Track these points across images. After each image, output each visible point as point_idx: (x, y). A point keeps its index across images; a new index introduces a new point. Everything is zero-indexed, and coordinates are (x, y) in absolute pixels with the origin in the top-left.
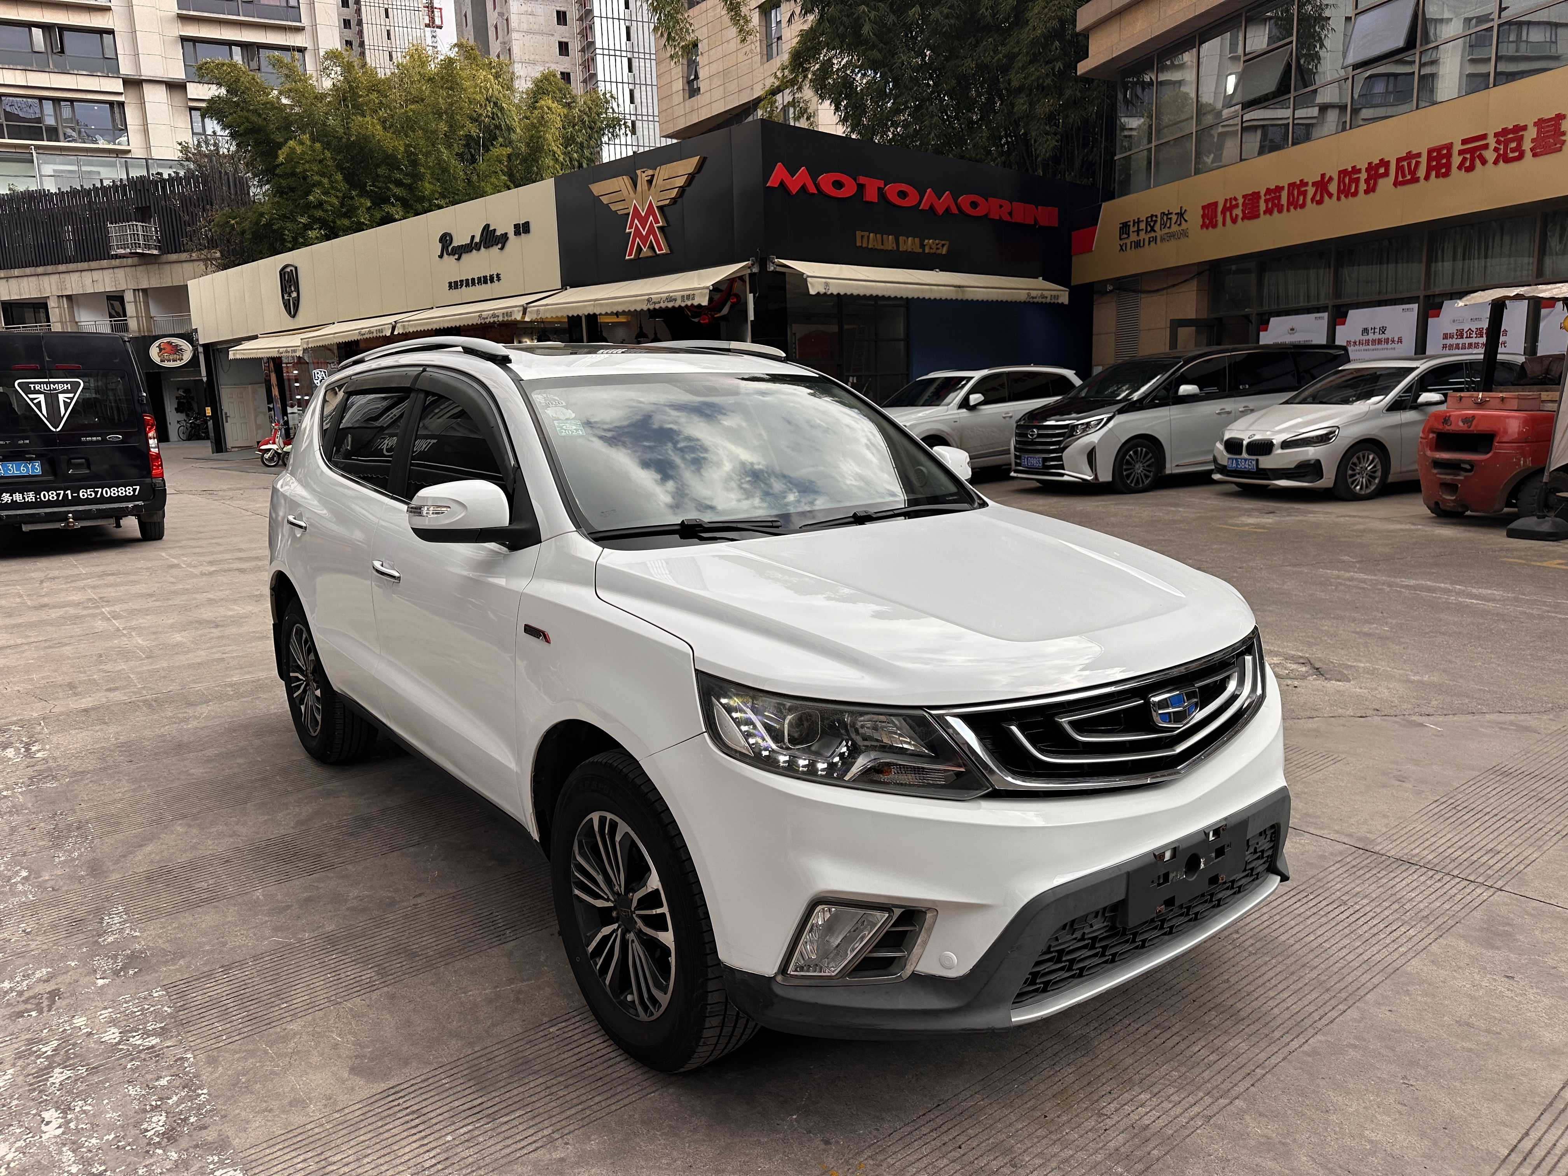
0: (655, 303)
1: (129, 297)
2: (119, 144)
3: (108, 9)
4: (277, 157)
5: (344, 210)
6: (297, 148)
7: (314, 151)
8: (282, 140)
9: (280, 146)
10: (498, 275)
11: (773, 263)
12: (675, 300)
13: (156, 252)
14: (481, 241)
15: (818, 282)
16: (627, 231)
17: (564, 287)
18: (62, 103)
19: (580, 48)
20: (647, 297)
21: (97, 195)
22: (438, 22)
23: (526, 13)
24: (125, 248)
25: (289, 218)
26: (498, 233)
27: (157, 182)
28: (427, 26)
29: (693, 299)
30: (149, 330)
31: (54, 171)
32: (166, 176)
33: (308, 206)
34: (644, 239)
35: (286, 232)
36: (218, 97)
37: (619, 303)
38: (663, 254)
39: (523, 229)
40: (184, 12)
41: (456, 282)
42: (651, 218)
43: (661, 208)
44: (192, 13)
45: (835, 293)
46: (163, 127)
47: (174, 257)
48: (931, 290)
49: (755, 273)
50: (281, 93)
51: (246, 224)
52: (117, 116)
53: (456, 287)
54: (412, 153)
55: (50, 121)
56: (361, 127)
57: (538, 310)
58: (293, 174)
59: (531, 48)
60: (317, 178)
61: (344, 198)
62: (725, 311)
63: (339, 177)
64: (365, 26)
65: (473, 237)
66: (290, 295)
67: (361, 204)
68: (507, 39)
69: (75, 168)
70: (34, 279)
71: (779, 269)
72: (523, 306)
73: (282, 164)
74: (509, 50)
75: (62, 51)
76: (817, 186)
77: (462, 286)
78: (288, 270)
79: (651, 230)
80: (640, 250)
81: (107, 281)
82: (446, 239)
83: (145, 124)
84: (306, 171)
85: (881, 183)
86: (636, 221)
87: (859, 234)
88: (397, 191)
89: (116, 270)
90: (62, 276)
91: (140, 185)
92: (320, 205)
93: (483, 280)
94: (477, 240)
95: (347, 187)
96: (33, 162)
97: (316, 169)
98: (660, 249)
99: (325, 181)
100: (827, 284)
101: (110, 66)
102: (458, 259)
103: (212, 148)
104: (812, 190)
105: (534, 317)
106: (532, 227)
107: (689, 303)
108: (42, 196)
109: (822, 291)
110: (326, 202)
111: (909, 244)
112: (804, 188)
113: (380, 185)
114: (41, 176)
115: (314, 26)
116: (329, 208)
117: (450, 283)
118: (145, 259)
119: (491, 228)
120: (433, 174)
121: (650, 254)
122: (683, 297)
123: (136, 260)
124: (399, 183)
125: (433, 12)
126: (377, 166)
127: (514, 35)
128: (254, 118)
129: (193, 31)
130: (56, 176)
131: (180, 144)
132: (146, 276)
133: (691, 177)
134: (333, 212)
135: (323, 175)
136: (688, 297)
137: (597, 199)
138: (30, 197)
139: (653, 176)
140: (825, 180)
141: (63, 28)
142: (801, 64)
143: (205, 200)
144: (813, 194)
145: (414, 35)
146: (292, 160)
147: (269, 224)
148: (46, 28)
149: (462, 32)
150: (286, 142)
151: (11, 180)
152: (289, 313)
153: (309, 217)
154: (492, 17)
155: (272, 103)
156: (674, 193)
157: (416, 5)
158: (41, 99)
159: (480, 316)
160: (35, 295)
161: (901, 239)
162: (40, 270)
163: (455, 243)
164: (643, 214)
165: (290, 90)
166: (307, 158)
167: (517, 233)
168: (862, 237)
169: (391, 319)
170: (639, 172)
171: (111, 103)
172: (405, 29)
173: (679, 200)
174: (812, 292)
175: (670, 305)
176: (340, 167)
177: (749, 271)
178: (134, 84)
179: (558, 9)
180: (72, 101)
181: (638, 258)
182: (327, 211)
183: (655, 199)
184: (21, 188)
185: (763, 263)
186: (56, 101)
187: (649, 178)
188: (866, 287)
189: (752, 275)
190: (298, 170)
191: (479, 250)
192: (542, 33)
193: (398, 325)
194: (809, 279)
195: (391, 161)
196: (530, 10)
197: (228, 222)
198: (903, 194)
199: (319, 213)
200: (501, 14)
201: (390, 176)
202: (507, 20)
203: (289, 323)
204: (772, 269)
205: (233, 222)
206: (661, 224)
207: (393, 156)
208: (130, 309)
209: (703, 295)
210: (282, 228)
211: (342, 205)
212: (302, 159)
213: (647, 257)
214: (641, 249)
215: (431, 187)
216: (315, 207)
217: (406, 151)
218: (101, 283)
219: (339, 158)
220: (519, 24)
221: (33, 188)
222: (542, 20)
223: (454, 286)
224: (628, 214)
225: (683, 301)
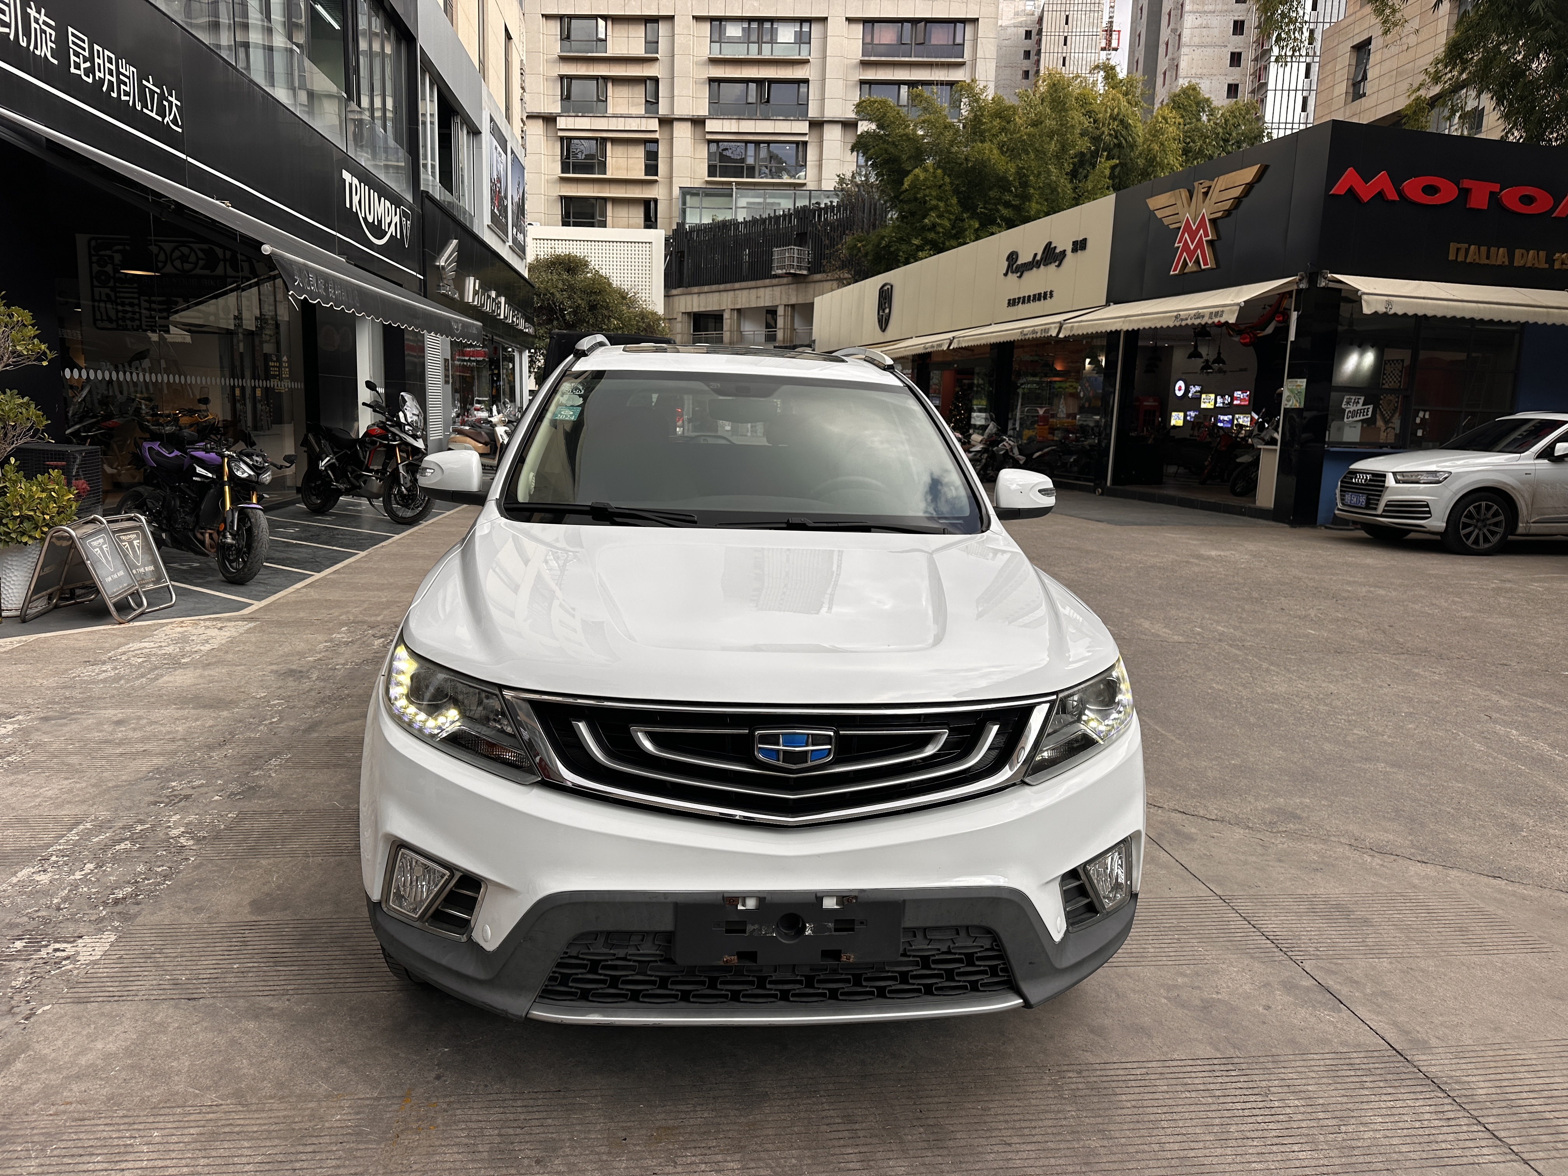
0: (1182, 320)
1: (781, 311)
2: (799, 178)
3: (806, 62)
4: (903, 184)
5: (954, 232)
6: (921, 175)
7: (935, 177)
8: (910, 168)
9: (908, 173)
10: (1051, 292)
11: (1325, 278)
12: (1203, 317)
13: (805, 272)
14: (1042, 259)
15: (1377, 301)
16: (1176, 245)
17: (1108, 304)
18: (762, 145)
19: (1253, 57)
20: (1175, 314)
21: (770, 223)
22: (1114, 44)
23: (1201, 27)
24: (782, 269)
25: (905, 240)
26: (1057, 251)
27: (815, 211)
28: (1103, 49)
29: (1221, 316)
30: (791, 341)
31: (748, 203)
32: (823, 206)
33: (924, 228)
34: (1191, 254)
35: (901, 254)
36: (867, 132)
37: (1148, 320)
38: (1208, 269)
39: (1080, 246)
40: (866, 58)
41: (1014, 300)
42: (1201, 231)
43: (1213, 221)
44: (872, 58)
45: (1400, 313)
46: (835, 162)
47: (818, 277)
48: (1548, 313)
49: (1302, 289)
50: (915, 126)
51: (869, 247)
52: (800, 154)
53: (1014, 305)
54: (1025, 175)
55: (750, 161)
56: (979, 152)
57: (1072, 327)
58: (916, 199)
59: (1200, 62)
60: (934, 202)
61: (956, 219)
62: (1269, 330)
63: (954, 201)
64: (1042, 55)
65: (1036, 255)
66: (884, 311)
67: (970, 226)
68: (1176, 55)
69: (761, 200)
70: (717, 294)
71: (1331, 285)
72: (1060, 322)
73: (907, 190)
74: (1177, 66)
75: (768, 101)
76: (1400, 193)
77: (1018, 303)
78: (886, 288)
79: (1200, 245)
80: (1185, 264)
81: (767, 297)
82: (1012, 257)
83: (820, 160)
84: (925, 196)
85: (1496, 187)
86: (1186, 235)
87: (1453, 246)
88: (1005, 212)
89: (775, 288)
90: (737, 292)
91: (803, 214)
92: (934, 226)
93: (1038, 297)
94: (1038, 258)
95: (960, 209)
96: (731, 196)
97: (934, 193)
98: (1206, 264)
99: (941, 204)
100: (1389, 303)
101: (799, 110)
102: (1020, 277)
103: (863, 179)
104: (1392, 195)
105: (1068, 333)
106: (1089, 244)
107: (1216, 320)
108: (735, 224)
109: (1382, 309)
110: (939, 225)
111: (1531, 258)
112: (1381, 194)
113: (989, 207)
114: (736, 208)
115: (974, 60)
116: (941, 230)
117: (1009, 300)
118: (797, 279)
119: (1053, 246)
120: (1041, 194)
121: (1195, 269)
122: (1211, 313)
123: (790, 278)
124: (1007, 205)
125: (1111, 35)
126: (990, 189)
127: (1184, 50)
128: (892, 150)
129: (871, 75)
130: (749, 206)
131: (838, 176)
132: (795, 293)
133: (1249, 188)
134: (944, 234)
135: (940, 199)
136: (1217, 314)
137: (1152, 213)
138: (725, 226)
139: (1210, 187)
140: (1413, 188)
141: (771, 81)
142: (1460, 56)
143: (845, 226)
144: (1394, 201)
145: (1089, 60)
146: (915, 187)
147: (888, 246)
148: (759, 82)
149: (1134, 52)
150: (912, 171)
151: (715, 212)
152: (881, 328)
153: (922, 240)
154: (1165, 34)
155: (906, 135)
156: (1227, 205)
157: (1095, 30)
158: (747, 142)
159: (1021, 333)
160: (715, 308)
161: (1518, 252)
162: (722, 287)
163: (1019, 262)
164: (1194, 228)
165: (924, 122)
166: (928, 183)
167: (1074, 250)
168: (1458, 249)
169: (950, 335)
170: (1196, 184)
171: (797, 143)
172: (1081, 55)
173: (1234, 212)
174: (1366, 310)
175: (1197, 322)
176: (956, 192)
177: (1295, 287)
178: (817, 125)
179: (1236, 18)
180: (768, 143)
181: (1182, 274)
182: (939, 233)
183: (1207, 212)
184: (720, 218)
185: (1312, 278)
186: (757, 143)
187: (1205, 190)
188: (1447, 307)
189: (1299, 291)
190: (919, 196)
191: (1039, 267)
192: (1214, 46)
193: (955, 340)
194: (1365, 297)
195: (1003, 183)
196: (1205, 22)
197: (856, 245)
198: (1528, 200)
199: (931, 236)
200: (1174, 31)
201: (1000, 198)
202: (1180, 35)
203: (880, 337)
204: (1323, 284)
205: (859, 245)
206: (1210, 238)
207: (1004, 179)
208: (780, 322)
209: (1232, 312)
210: (898, 250)
211: (953, 227)
212: (924, 185)
213: (1192, 273)
214: (1187, 264)
215: (1039, 207)
216: (929, 230)
217: (1017, 173)
218: (762, 300)
219: (957, 182)
220: (1191, 39)
221: (728, 218)
222: (1216, 32)
223: (1012, 303)
224: (1180, 228)
225: (1211, 318)
